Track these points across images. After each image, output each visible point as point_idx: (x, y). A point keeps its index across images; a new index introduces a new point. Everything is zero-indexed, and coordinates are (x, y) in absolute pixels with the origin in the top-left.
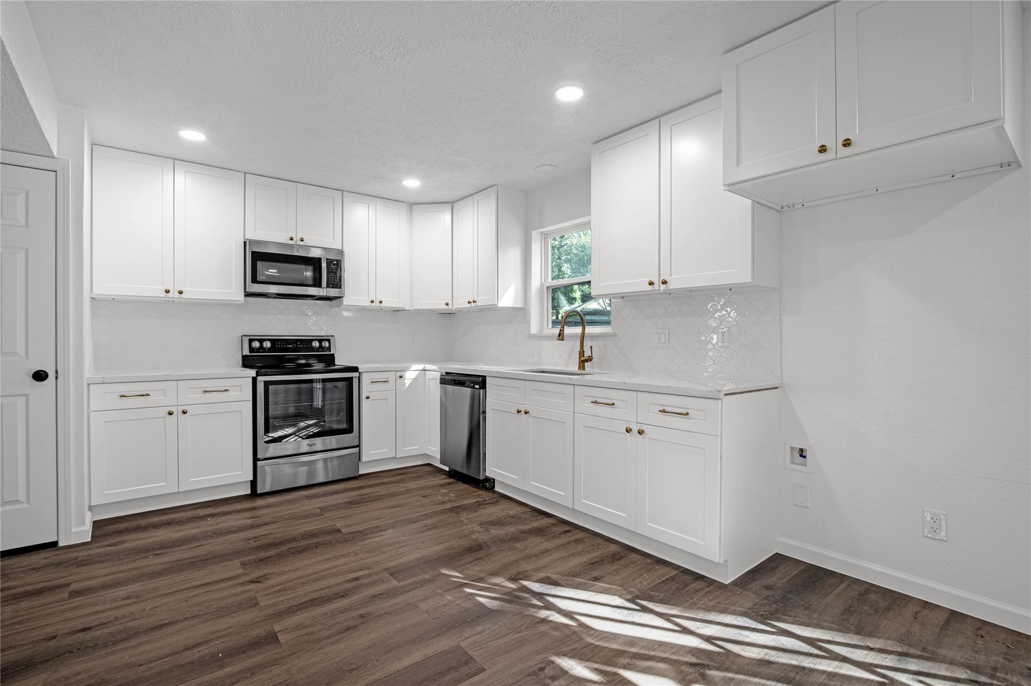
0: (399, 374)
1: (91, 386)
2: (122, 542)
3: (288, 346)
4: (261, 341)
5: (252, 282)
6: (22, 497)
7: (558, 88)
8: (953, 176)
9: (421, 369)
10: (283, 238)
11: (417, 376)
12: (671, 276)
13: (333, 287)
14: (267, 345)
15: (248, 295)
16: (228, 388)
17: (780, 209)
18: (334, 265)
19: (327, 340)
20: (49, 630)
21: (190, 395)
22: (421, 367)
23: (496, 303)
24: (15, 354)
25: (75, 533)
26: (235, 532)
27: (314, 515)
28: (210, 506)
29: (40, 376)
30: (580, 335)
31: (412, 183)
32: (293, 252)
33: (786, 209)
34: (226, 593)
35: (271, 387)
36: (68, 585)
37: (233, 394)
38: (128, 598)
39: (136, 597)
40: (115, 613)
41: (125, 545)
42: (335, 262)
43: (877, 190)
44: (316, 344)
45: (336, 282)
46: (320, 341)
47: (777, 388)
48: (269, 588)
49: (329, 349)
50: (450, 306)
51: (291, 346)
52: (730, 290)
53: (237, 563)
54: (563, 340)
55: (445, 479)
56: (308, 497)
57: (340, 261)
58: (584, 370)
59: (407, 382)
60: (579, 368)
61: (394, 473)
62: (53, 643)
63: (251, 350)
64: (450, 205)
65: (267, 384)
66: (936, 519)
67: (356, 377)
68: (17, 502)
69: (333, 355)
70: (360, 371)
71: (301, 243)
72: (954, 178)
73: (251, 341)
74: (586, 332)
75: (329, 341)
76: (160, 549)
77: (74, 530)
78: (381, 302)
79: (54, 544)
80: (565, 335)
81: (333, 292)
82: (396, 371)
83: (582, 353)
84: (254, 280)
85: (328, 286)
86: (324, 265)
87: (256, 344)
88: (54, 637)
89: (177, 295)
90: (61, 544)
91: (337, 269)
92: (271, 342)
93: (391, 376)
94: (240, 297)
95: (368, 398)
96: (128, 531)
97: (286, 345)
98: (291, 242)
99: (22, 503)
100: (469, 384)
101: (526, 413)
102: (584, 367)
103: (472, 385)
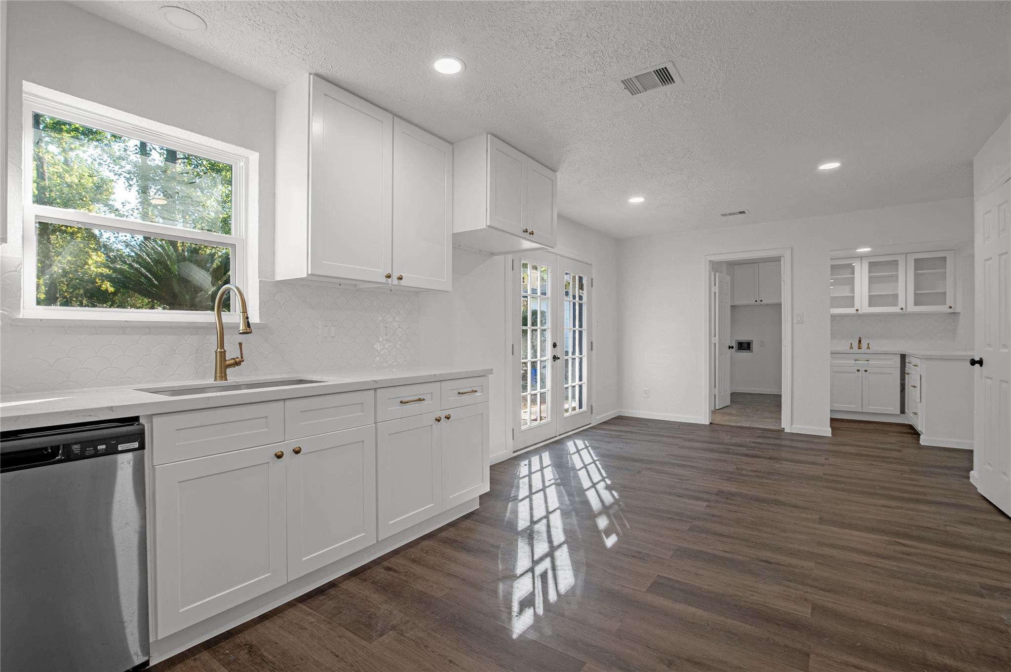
83: (223, 354)
100: (83, 450)
101: (297, 452)
102: (226, 375)
103: (104, 447)
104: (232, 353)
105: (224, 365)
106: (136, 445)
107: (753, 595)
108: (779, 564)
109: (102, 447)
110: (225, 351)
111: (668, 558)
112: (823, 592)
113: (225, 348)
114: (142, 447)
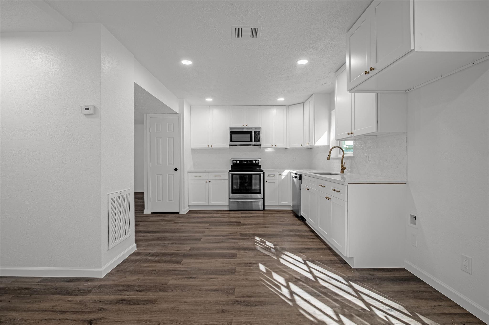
0: (279, 173)
1: (189, 173)
2: (191, 215)
4: (236, 161)
6: (173, 200)
7: (297, 61)
8: (473, 63)
9: (289, 172)
10: (241, 126)
11: (287, 174)
12: (355, 130)
13: (257, 141)
14: (238, 162)
15: (230, 146)
16: (221, 175)
17: (405, 92)
18: (257, 133)
19: (258, 160)
20: (166, 228)
21: (211, 177)
22: (289, 171)
23: (314, 144)
24: (171, 164)
25: (183, 211)
26: (215, 218)
27: (240, 218)
28: (215, 211)
29: (176, 170)
30: (342, 157)
31: (281, 99)
32: (243, 130)
33: (408, 91)
34: (201, 229)
35: (234, 176)
36: (175, 221)
37: (223, 177)
38: (182, 226)
39: (184, 226)
40: (178, 228)
41: (191, 216)
42: (258, 132)
43: (442, 76)
44: (254, 162)
45: (257, 139)
46: (256, 161)
47: (405, 183)
48: (210, 231)
49: (259, 163)
50: (303, 146)
51: (246, 162)
52: (389, 134)
53: (209, 224)
54: (329, 159)
55: (292, 215)
56: (242, 213)
57: (259, 132)
58: (343, 173)
59: (283, 177)
60: (341, 172)
61: (277, 211)
62: (165, 230)
63: (233, 163)
64: (303, 104)
65: (232, 175)
66: (467, 261)
67: (262, 174)
68: (172, 201)
69: (260, 166)
70: (264, 172)
71: (247, 127)
72: (474, 64)
73: (233, 161)
74: (344, 156)
75: (259, 160)
76: (197, 218)
77: (182, 210)
78: (276, 146)
79: (178, 213)
80: (331, 158)
81: (258, 143)
82: (278, 172)
83: (342, 166)
84: (231, 141)
85: (255, 141)
86: (253, 133)
87: (235, 162)
88: (166, 229)
89: (211, 147)
90: (180, 213)
91: (258, 135)
92: (239, 161)
93: (276, 174)
94: (228, 146)
95: (267, 182)
96: (194, 213)
97: (244, 162)
98: (243, 127)
99: (173, 201)
105: (342, 169)
107: (201, 261)
108: (187, 278)
111: (236, 267)
112: (173, 269)
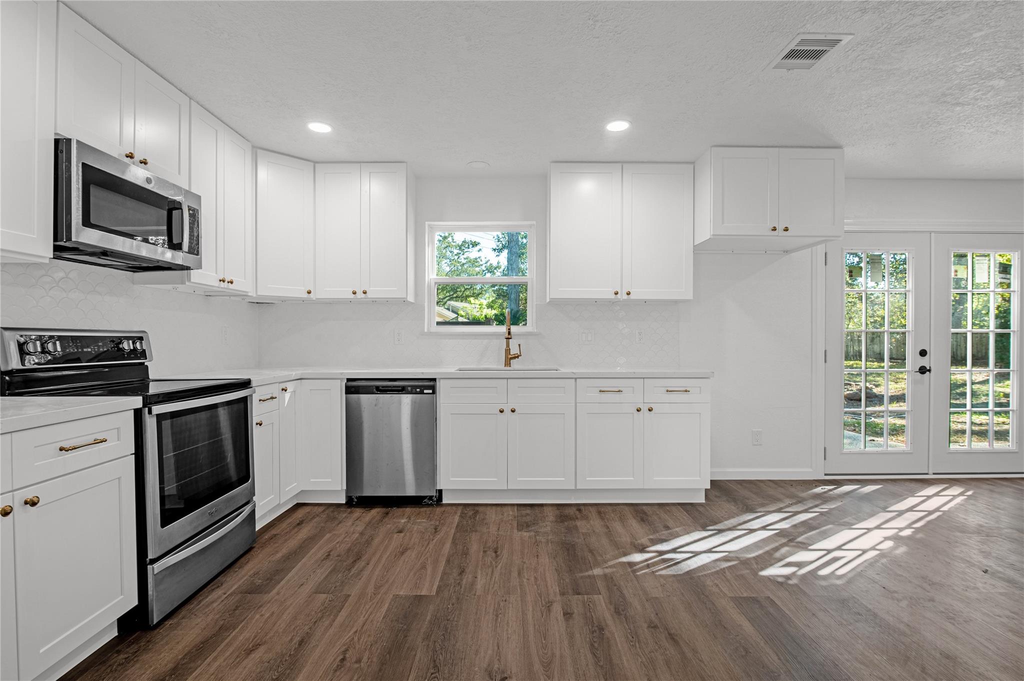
0: (280, 385)
3: (85, 350)
4: (42, 340)
5: (84, 225)
13: (190, 253)
18: (191, 215)
19: (142, 338)
42: (191, 212)
45: (193, 244)
46: (134, 340)
51: (89, 350)
57: (198, 211)
59: (287, 398)
60: (506, 365)
65: (160, 418)
70: (253, 387)
73: (21, 341)
78: (231, 282)
83: (508, 351)
87: (34, 348)
92: (59, 342)
93: (276, 390)
94: (46, 249)
95: (260, 425)
97: (82, 347)
100: (412, 390)
101: (513, 411)
102: (510, 364)
103: (419, 390)
104: (514, 351)
105: (509, 358)
106: (431, 391)
109: (418, 390)
110: (510, 349)
113: (510, 347)
114: (434, 393)
